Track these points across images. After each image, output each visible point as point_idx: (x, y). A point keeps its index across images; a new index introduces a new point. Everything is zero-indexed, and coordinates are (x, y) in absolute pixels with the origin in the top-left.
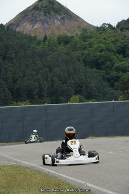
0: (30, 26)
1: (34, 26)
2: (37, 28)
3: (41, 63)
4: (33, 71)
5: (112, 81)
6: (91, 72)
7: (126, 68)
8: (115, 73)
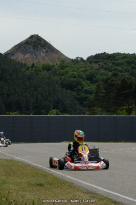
2: (27, 58)
3: (29, 84)
4: (22, 89)
6: (66, 92)
7: (92, 91)
8: (84, 94)
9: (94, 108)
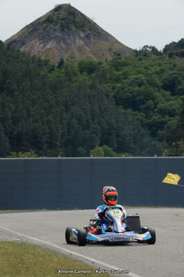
0: (40, 44)
1: (46, 45)
2: (50, 49)
3: (54, 99)
4: (42, 109)
5: (154, 128)
6: (125, 114)
7: (174, 110)
8: (158, 116)
9: (178, 143)
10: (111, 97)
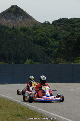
0: (5, 20)
1: (8, 21)
6: (37, 47)
8: (50, 48)
9: (58, 58)
10: (32, 41)
